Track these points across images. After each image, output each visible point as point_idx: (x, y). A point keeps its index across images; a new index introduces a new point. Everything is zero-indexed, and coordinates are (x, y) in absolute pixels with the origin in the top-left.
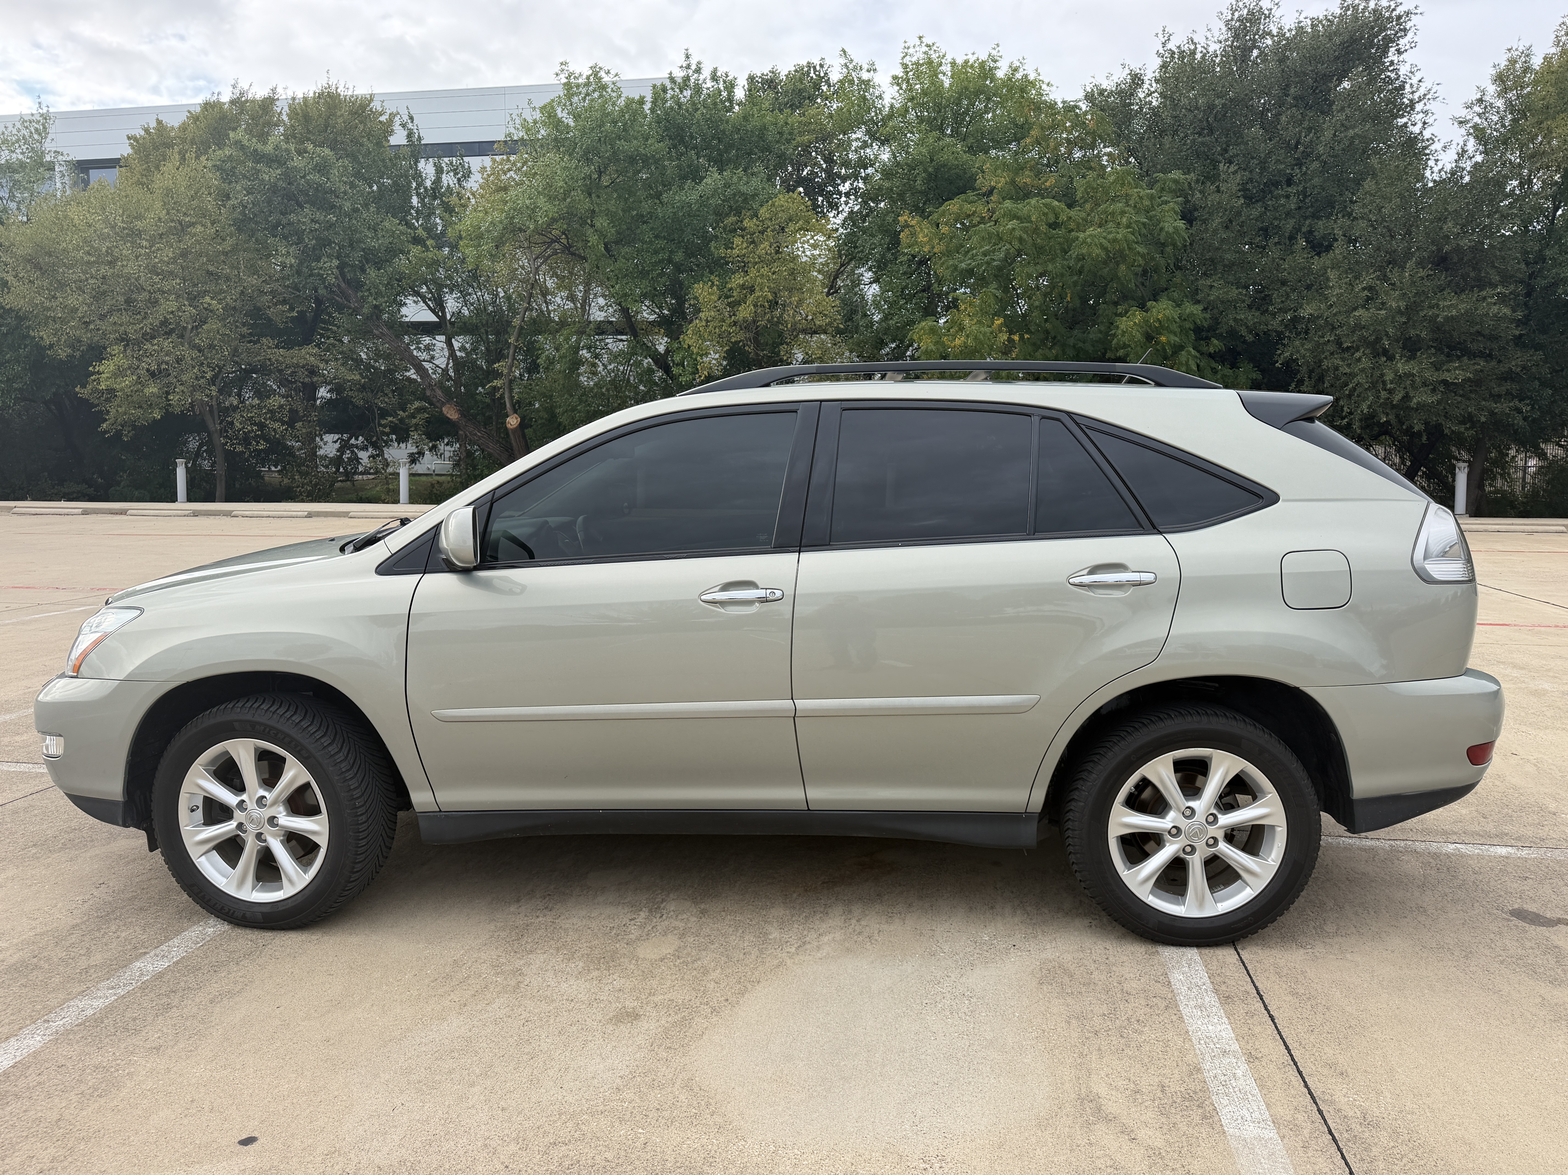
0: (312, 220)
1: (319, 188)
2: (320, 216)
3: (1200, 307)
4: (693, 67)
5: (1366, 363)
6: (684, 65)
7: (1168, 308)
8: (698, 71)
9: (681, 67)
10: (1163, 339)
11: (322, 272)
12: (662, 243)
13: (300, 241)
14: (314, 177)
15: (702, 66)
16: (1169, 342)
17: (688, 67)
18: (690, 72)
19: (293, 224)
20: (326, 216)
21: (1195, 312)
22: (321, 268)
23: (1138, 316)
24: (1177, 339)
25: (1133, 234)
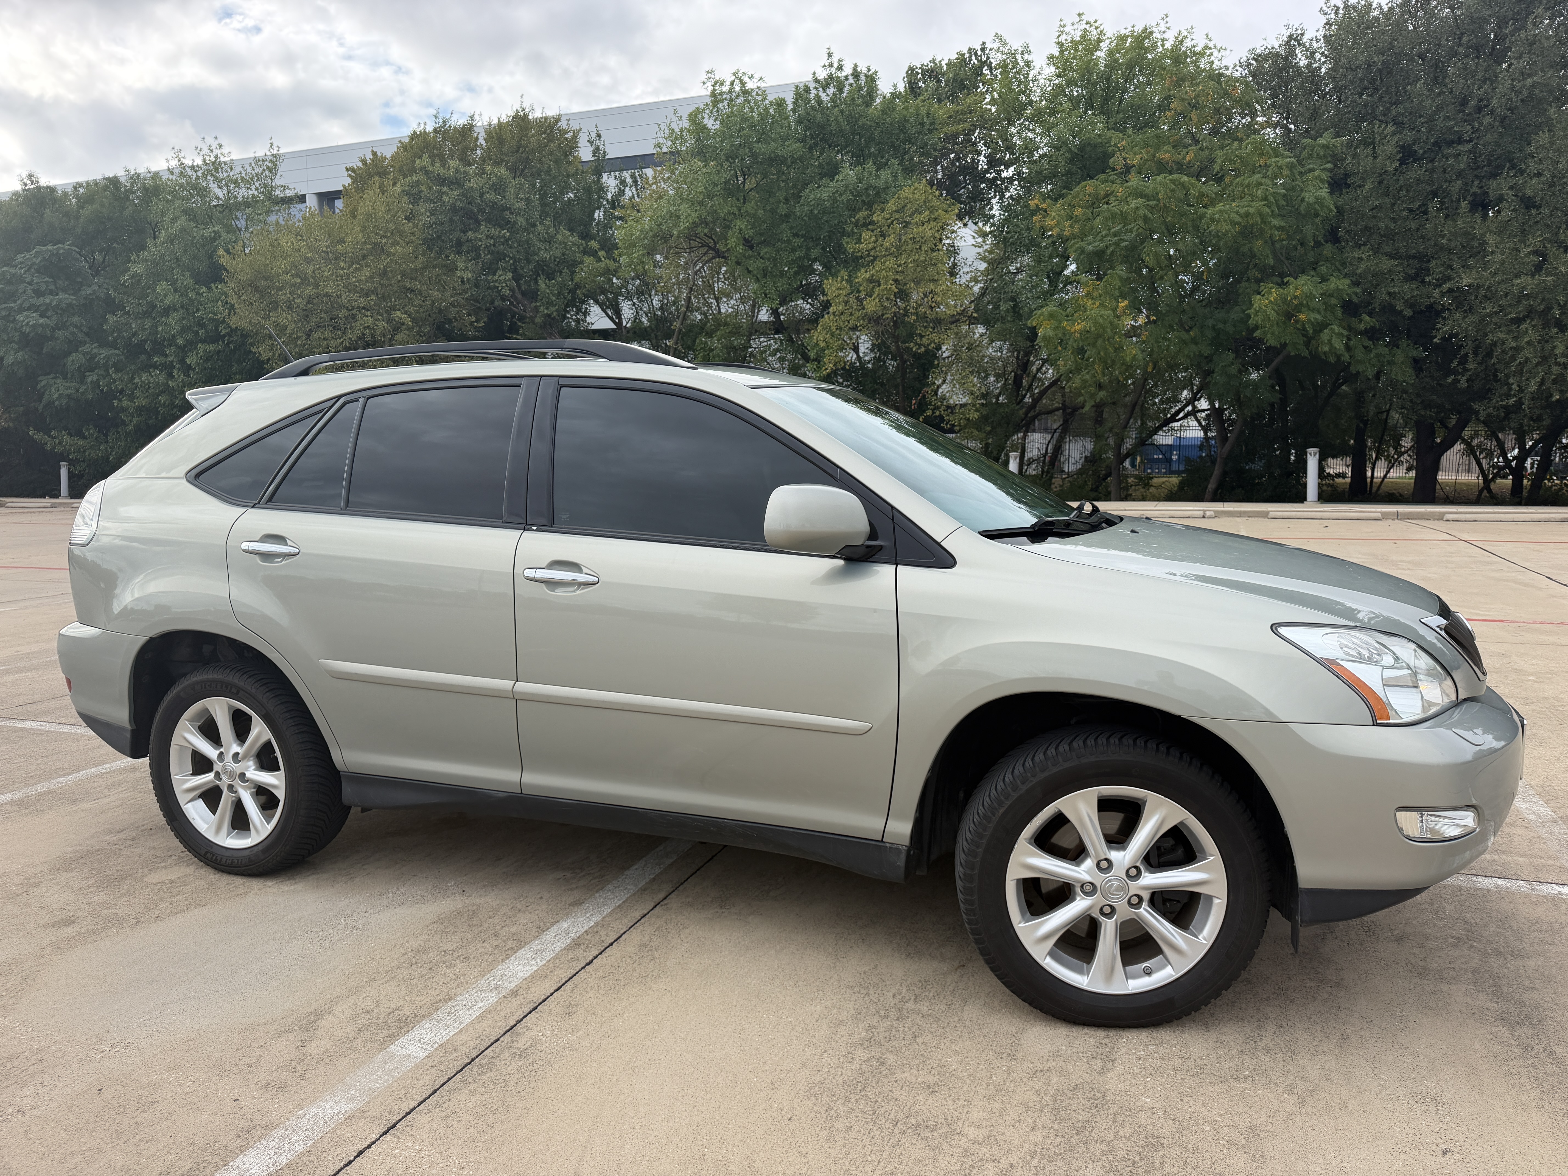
0: (487, 237)
1: (494, 205)
2: (494, 232)
3: (1347, 281)
4: (836, 65)
5: (1532, 335)
6: (827, 64)
7: (1306, 284)
8: (840, 68)
9: (824, 66)
10: (1302, 317)
11: (497, 284)
12: (797, 241)
13: (478, 256)
14: (490, 196)
15: (843, 63)
16: (1309, 321)
17: (831, 65)
18: (833, 70)
19: (471, 240)
20: (500, 232)
21: (1341, 287)
22: (496, 281)
23: (1274, 294)
24: (1318, 317)
25: (1269, 207)
